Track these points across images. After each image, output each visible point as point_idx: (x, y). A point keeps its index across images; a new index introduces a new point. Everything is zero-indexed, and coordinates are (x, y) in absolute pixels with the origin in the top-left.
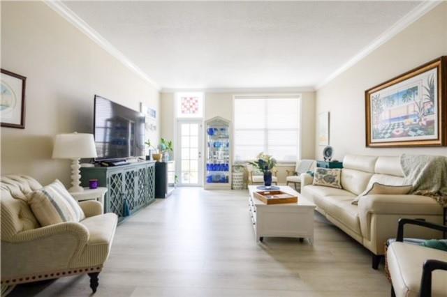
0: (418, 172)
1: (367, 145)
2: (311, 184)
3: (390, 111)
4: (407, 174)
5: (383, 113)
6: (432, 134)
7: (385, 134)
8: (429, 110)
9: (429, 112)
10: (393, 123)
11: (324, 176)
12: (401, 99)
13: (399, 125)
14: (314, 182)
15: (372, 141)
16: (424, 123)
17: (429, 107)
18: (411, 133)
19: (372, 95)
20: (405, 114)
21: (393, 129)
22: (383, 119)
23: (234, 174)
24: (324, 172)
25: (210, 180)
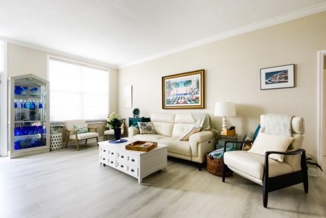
0: (201, 120)
1: (163, 108)
2: (139, 133)
3: (177, 90)
4: (196, 122)
5: (173, 91)
6: (198, 103)
7: (174, 102)
8: (197, 92)
9: (197, 93)
10: (178, 96)
11: (145, 127)
12: (183, 85)
13: (182, 98)
14: (141, 132)
15: (166, 105)
16: (195, 98)
17: (197, 90)
18: (188, 102)
19: (166, 80)
20: (185, 93)
21: (178, 99)
22: (173, 94)
23: (53, 136)
24: (145, 125)
25: (18, 146)
